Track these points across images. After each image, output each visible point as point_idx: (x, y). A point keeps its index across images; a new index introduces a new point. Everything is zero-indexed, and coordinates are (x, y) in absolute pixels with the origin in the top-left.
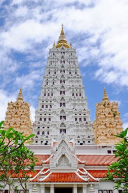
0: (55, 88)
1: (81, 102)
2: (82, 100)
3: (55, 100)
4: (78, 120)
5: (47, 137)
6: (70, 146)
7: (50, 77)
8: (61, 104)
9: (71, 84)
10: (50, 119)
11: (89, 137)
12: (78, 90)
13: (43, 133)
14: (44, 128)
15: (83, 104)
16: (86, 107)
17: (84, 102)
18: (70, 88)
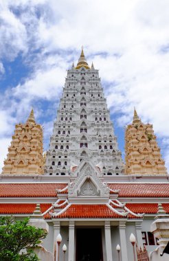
0: (75, 111)
1: (105, 127)
2: (108, 125)
3: (74, 125)
4: (103, 147)
5: (64, 168)
6: (96, 170)
7: (69, 100)
8: (82, 129)
9: (93, 107)
10: (68, 147)
11: (117, 168)
12: (102, 114)
13: (59, 163)
14: (60, 157)
15: (108, 130)
16: (112, 133)
17: (110, 127)
18: (92, 111)
